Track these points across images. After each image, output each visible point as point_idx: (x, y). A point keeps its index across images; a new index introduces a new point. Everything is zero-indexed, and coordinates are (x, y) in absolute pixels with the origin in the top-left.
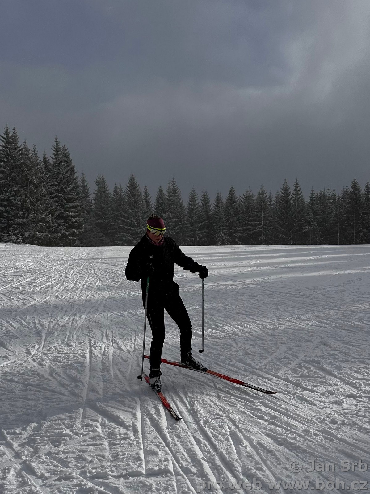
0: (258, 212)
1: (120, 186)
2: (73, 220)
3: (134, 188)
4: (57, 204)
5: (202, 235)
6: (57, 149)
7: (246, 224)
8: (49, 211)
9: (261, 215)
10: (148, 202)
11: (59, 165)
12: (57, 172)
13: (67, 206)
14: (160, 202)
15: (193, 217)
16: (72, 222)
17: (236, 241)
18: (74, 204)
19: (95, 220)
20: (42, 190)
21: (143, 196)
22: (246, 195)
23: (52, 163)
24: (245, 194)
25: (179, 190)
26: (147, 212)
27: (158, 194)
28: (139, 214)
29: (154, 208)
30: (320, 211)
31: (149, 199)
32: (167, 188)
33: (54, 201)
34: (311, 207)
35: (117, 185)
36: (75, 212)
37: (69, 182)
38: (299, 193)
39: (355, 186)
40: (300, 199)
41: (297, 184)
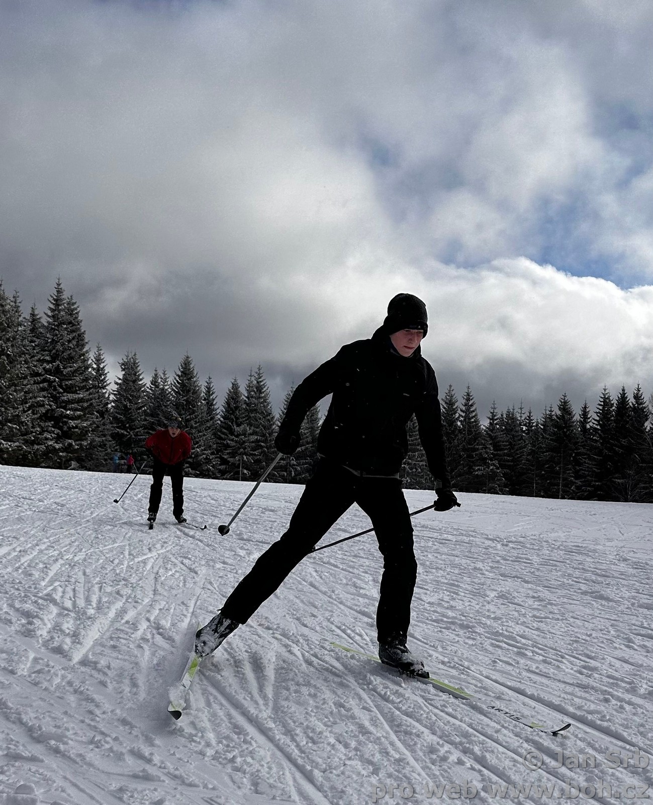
1: (164, 374)
2: (72, 423)
3: (189, 379)
4: (45, 393)
5: (301, 468)
6: (57, 302)
8: (29, 404)
10: (210, 404)
11: (58, 327)
12: (53, 339)
13: (63, 398)
14: (233, 405)
16: (69, 428)
18: (77, 396)
19: (112, 428)
20: (21, 367)
21: (202, 394)
23: (46, 324)
25: (266, 388)
26: (208, 421)
27: (230, 392)
28: (193, 422)
29: (221, 416)
30: (505, 443)
31: (213, 400)
32: (247, 382)
33: (41, 388)
34: (490, 436)
35: (158, 371)
36: (77, 410)
37: (72, 358)
38: (472, 410)
39: (565, 407)
40: (473, 420)
41: (468, 394)
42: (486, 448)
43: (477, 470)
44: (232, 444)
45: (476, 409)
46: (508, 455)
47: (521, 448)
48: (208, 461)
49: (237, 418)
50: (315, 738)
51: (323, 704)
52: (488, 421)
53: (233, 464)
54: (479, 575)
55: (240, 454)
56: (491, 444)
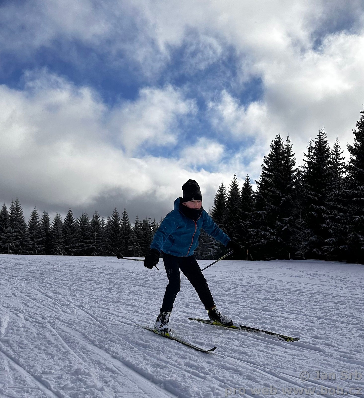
0: (92, 232)
5: (41, 249)
7: (81, 242)
9: (95, 235)
15: (33, 233)
24: (81, 217)
25: (21, 209)
32: (11, 206)
38: (127, 219)
40: (127, 224)
41: (125, 212)
42: (133, 237)
43: (130, 248)
44: (4, 237)
45: (128, 219)
46: (144, 241)
50: (23, 347)
51: (31, 334)
52: (135, 225)
53: (4, 248)
54: (122, 285)
55: (8, 242)
56: (136, 235)
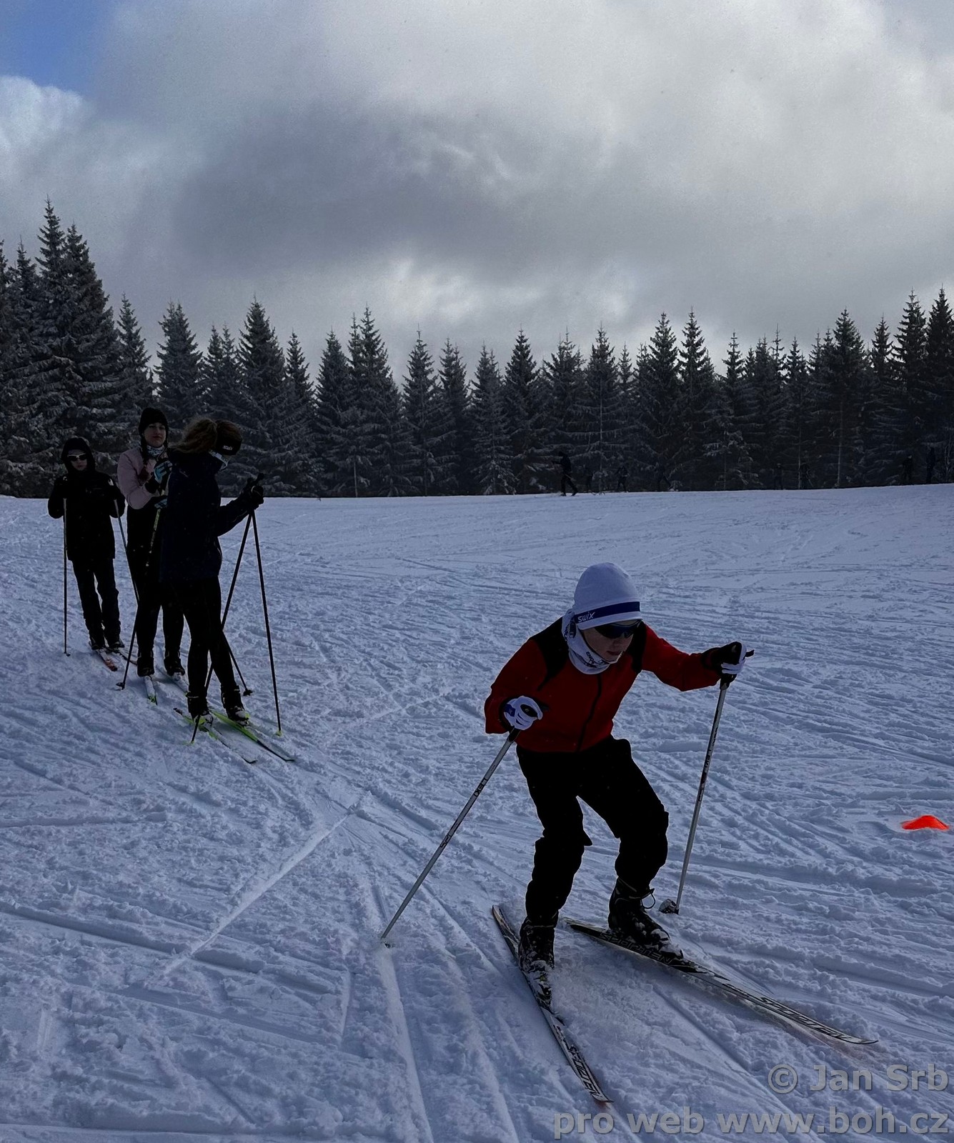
0: (590, 405)
1: (227, 335)
2: (102, 427)
3: (263, 341)
4: (58, 385)
5: (442, 469)
6: (53, 237)
7: (559, 439)
8: (37, 404)
9: (598, 413)
10: (299, 377)
11: (60, 279)
12: (56, 300)
13: (84, 389)
14: (333, 377)
15: (419, 419)
16: (100, 435)
17: (532, 484)
18: (103, 385)
21: (286, 364)
22: (561, 357)
23: (41, 275)
24: (556, 356)
26: (299, 406)
27: (326, 356)
28: (276, 410)
29: (319, 396)
30: (753, 402)
31: (304, 370)
33: (51, 377)
34: (729, 390)
35: (218, 331)
36: (105, 406)
37: (88, 326)
38: (698, 351)
39: (845, 332)
40: (701, 368)
41: (692, 326)
42: (722, 412)
43: (710, 449)
44: (341, 439)
46: (758, 421)
47: (779, 407)
48: (306, 468)
49: (341, 398)
52: (726, 367)
53: (344, 470)
55: (352, 454)
56: (731, 405)
